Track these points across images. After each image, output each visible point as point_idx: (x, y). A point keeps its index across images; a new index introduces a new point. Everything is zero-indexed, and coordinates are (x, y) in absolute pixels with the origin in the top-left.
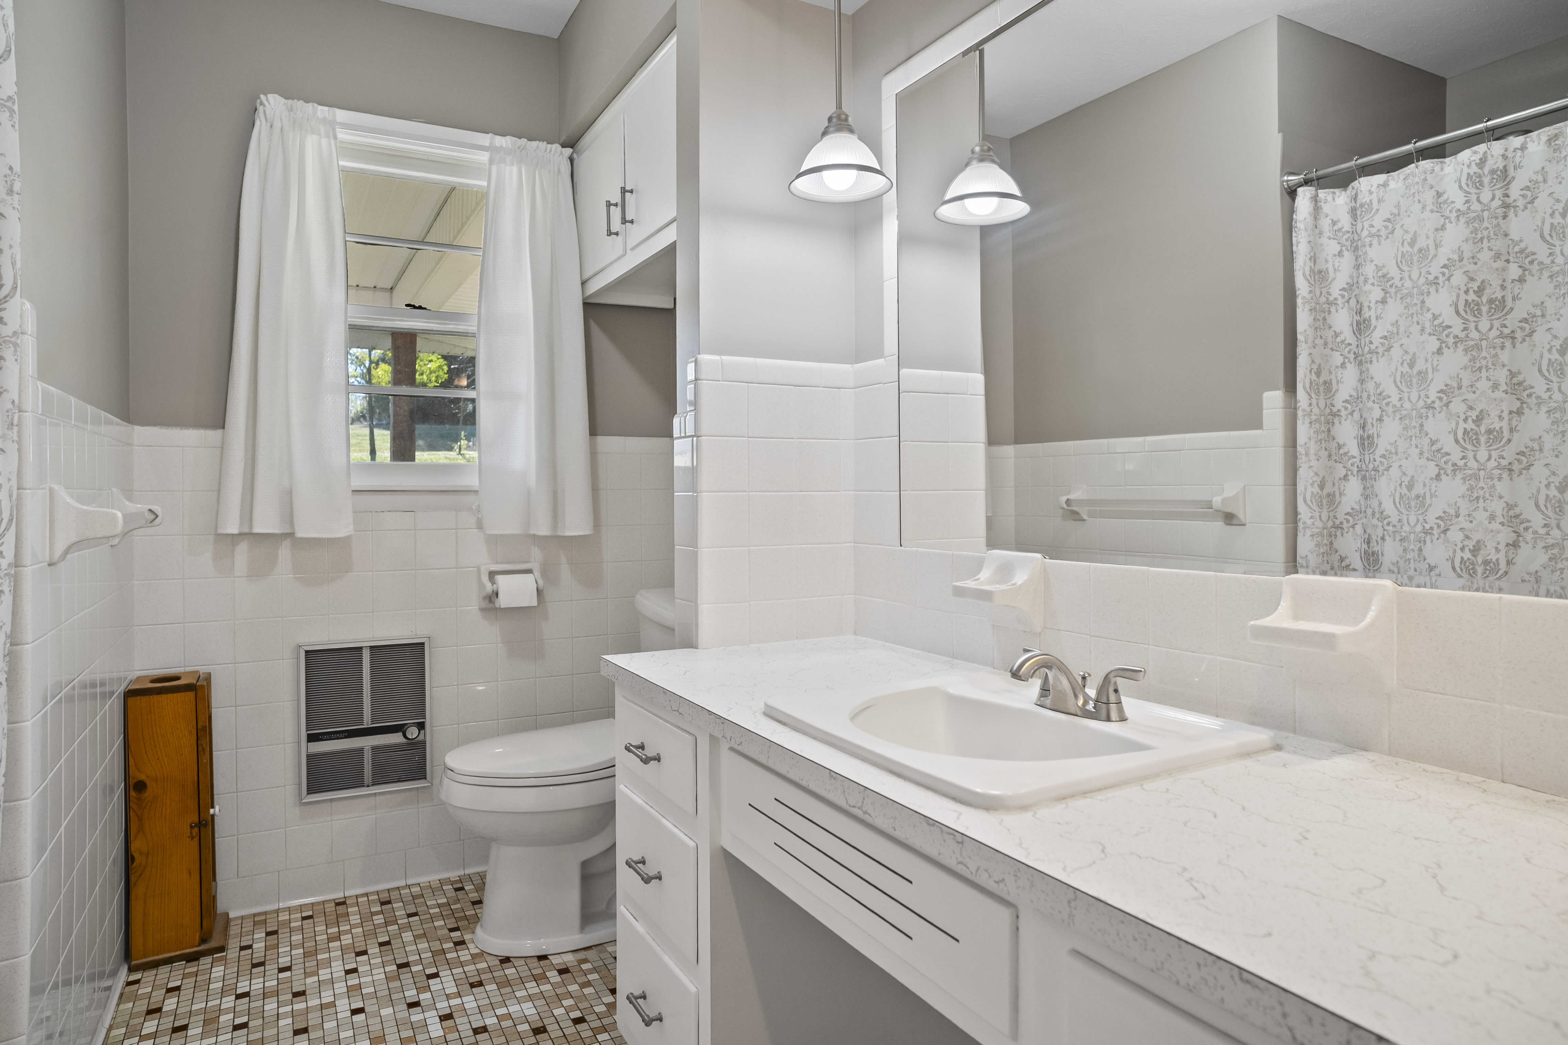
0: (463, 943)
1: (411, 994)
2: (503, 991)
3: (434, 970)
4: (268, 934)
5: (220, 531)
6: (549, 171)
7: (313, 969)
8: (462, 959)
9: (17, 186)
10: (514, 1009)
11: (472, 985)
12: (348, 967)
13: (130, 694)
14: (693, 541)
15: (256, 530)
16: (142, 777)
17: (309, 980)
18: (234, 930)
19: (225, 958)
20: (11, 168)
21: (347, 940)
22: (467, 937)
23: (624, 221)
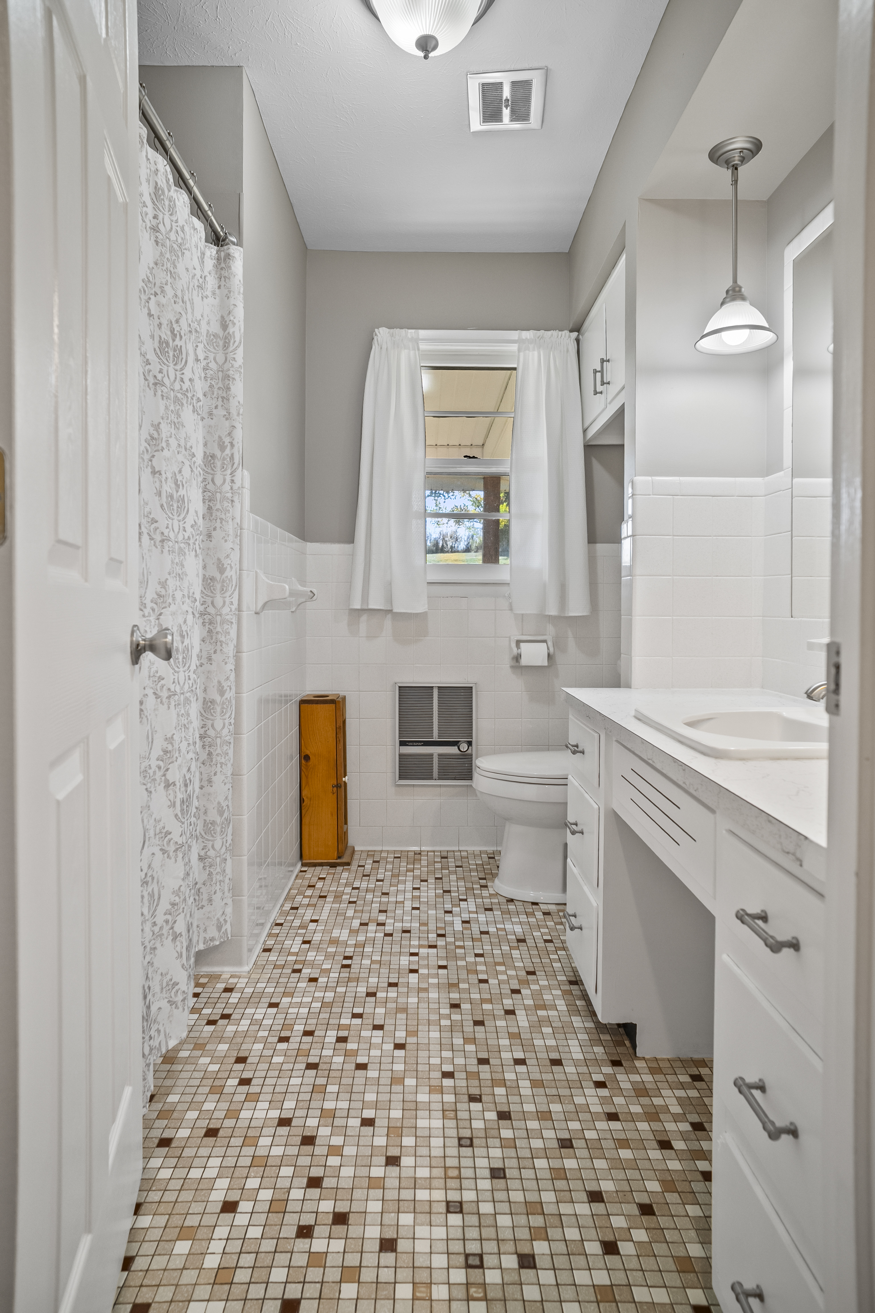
0: (486, 886)
1: (448, 907)
2: (504, 916)
3: (465, 897)
4: (374, 862)
5: (351, 607)
6: (561, 351)
7: (395, 884)
8: (483, 895)
9: (241, 412)
10: (508, 927)
11: (486, 909)
12: (415, 886)
13: (303, 702)
14: (630, 614)
15: (371, 607)
16: (308, 752)
17: (392, 888)
18: (356, 856)
19: (349, 869)
20: (239, 402)
21: (417, 872)
22: (489, 884)
23: (603, 383)
